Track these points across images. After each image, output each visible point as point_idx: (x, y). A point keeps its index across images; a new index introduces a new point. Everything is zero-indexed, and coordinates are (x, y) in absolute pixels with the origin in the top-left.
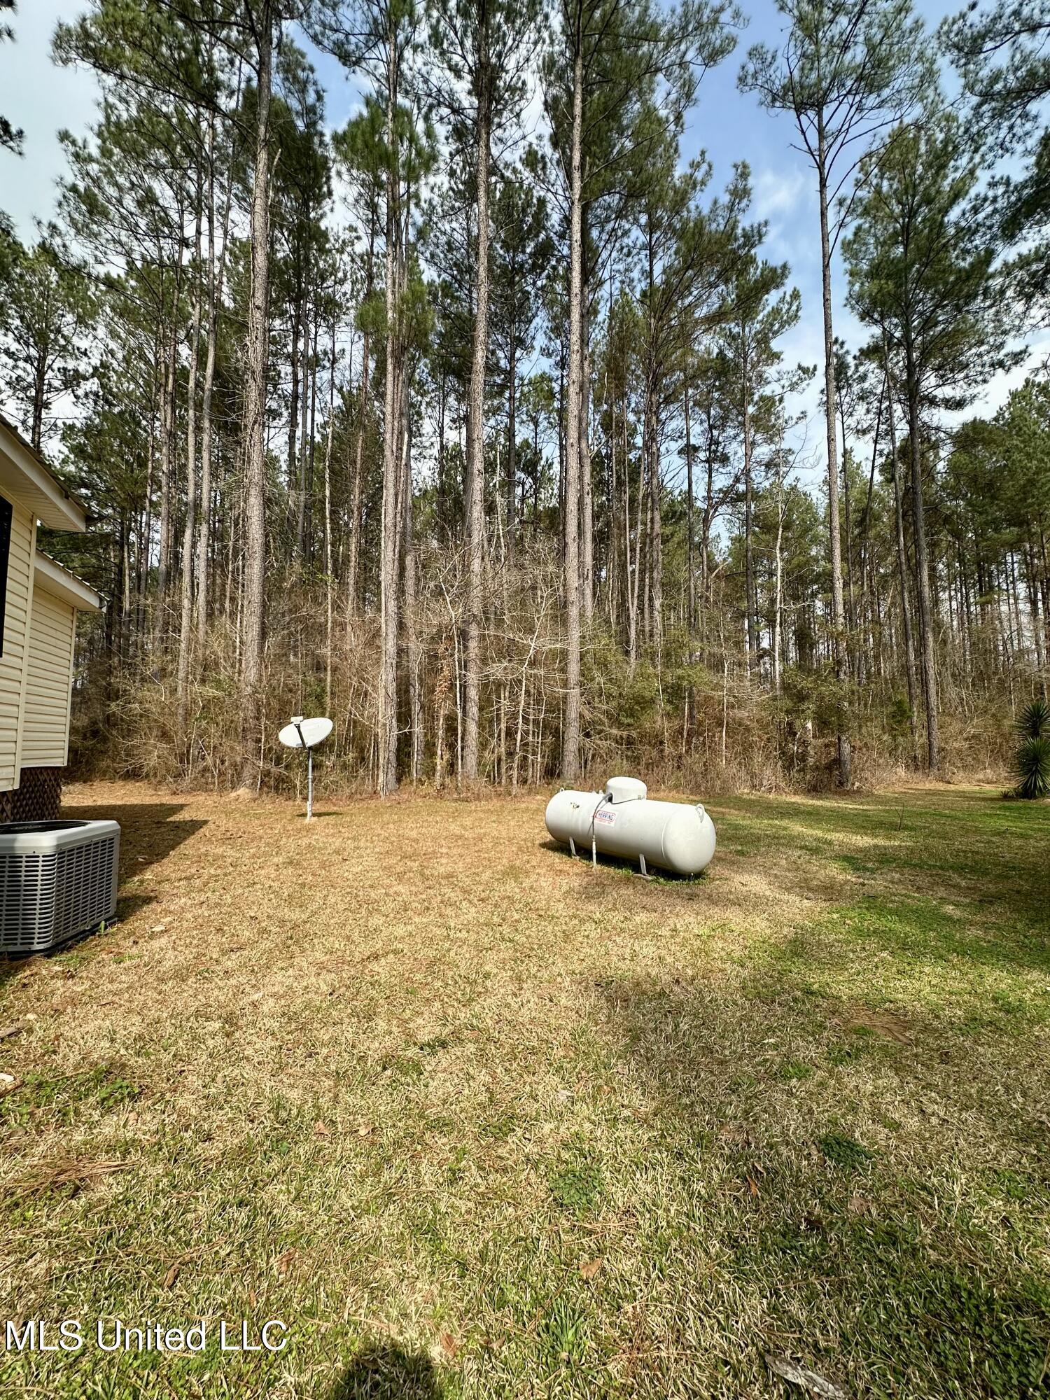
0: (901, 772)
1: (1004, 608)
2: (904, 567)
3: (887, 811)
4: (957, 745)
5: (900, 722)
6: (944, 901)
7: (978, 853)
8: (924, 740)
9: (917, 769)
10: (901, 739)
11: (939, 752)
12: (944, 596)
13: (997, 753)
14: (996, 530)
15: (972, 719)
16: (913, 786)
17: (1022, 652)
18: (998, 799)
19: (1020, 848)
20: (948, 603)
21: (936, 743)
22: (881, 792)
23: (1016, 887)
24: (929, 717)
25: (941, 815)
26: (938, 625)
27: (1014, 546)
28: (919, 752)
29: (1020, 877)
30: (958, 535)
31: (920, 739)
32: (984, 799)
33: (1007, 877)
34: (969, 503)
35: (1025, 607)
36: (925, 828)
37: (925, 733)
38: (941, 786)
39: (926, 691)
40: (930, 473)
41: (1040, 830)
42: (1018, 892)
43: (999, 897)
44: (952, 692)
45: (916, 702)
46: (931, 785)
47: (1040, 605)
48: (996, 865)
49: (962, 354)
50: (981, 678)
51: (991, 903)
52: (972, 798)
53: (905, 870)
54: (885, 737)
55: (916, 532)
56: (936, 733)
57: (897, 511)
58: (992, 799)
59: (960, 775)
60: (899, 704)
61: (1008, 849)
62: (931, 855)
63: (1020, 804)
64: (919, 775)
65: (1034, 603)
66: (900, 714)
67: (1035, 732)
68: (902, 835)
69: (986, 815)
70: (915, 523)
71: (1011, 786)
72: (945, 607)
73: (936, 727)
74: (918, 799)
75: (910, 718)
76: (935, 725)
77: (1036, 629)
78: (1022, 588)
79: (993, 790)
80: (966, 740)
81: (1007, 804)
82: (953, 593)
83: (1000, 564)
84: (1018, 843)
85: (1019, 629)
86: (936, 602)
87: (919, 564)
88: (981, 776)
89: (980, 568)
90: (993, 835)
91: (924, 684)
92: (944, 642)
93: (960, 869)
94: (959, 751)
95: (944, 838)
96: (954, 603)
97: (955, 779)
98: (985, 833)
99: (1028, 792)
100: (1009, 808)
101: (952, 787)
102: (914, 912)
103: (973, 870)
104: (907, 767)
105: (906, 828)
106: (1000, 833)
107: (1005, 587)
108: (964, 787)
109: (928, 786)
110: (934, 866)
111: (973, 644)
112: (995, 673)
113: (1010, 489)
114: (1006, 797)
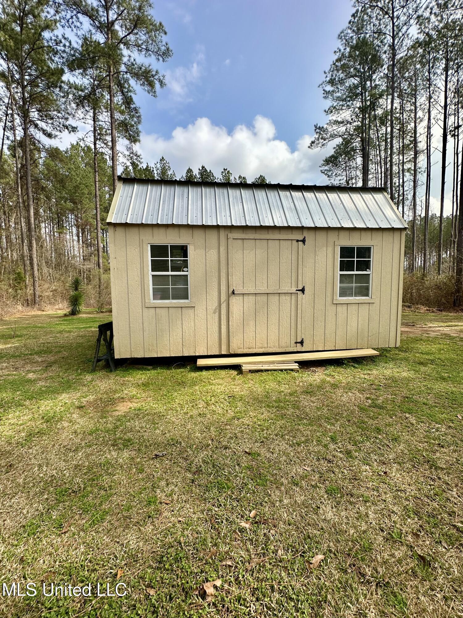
0: (20, 307)
1: (68, 237)
2: (21, 205)
3: (8, 329)
4: (47, 294)
5: (19, 283)
6: (29, 371)
7: (49, 343)
8: (31, 292)
9: (28, 305)
10: (19, 291)
11: (39, 297)
12: (43, 225)
13: (63, 297)
14: (65, 202)
15: (54, 283)
16: (26, 314)
17: (74, 257)
18: (63, 317)
19: (67, 337)
20: (45, 229)
21: (37, 293)
22: (7, 319)
23: (63, 356)
24: (34, 281)
25: (36, 327)
26: (39, 238)
27: (72, 211)
28: (29, 298)
29: (65, 351)
30: (49, 198)
31: (30, 291)
32: (57, 317)
33: (60, 352)
34: (53, 186)
35: (75, 238)
36: (27, 334)
37: (32, 288)
38: (39, 313)
39: (32, 268)
40: (35, 163)
41: (76, 328)
42: (63, 358)
43: (55, 362)
44: (45, 270)
45: (28, 274)
46: (35, 312)
47: (81, 238)
48: (56, 347)
49: (50, 111)
50: (58, 266)
51: (51, 366)
52: (52, 317)
53: (11, 360)
54: (10, 290)
55: (27, 189)
56: (37, 288)
57: (17, 174)
58: (60, 317)
59: (49, 307)
60: (19, 274)
61: (62, 339)
62: (27, 349)
63: (70, 318)
64: (29, 308)
65: (78, 237)
66: (19, 278)
67: (76, 289)
68: (13, 340)
69: (57, 324)
70: (27, 184)
71: (67, 311)
72: (43, 231)
73: (37, 286)
74: (27, 320)
75: (25, 281)
76: (37, 284)
77: (79, 248)
78: (74, 230)
79: (61, 313)
80: (51, 291)
81: (65, 318)
82: (47, 225)
83: (66, 217)
84: (66, 335)
85: (73, 247)
86: (39, 227)
87: (29, 205)
88: (57, 307)
89: (58, 217)
90: (57, 333)
91: (32, 264)
92: (42, 246)
93: (39, 353)
94: (48, 297)
95: (35, 338)
96: (47, 229)
97: (46, 309)
98: (54, 333)
99: (73, 313)
100: (66, 320)
101: (44, 313)
102: (10, 383)
103: (45, 352)
104: (23, 305)
105: (18, 336)
106: (61, 332)
107: (68, 228)
108: (50, 312)
109: (33, 313)
110: (27, 354)
111: (56, 250)
112: (64, 264)
113: (69, 185)
114: (65, 315)
